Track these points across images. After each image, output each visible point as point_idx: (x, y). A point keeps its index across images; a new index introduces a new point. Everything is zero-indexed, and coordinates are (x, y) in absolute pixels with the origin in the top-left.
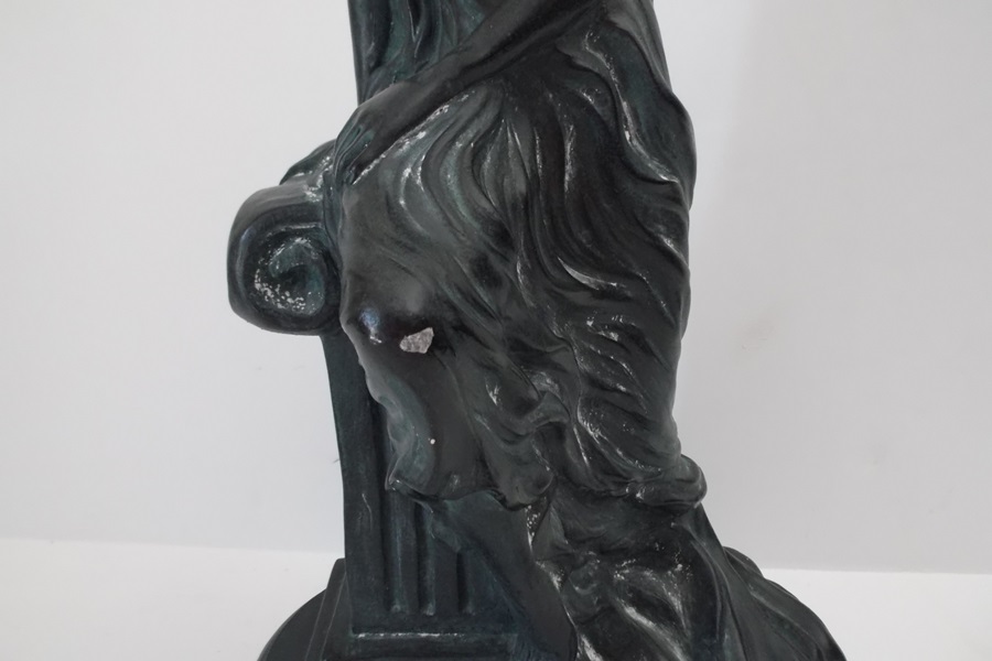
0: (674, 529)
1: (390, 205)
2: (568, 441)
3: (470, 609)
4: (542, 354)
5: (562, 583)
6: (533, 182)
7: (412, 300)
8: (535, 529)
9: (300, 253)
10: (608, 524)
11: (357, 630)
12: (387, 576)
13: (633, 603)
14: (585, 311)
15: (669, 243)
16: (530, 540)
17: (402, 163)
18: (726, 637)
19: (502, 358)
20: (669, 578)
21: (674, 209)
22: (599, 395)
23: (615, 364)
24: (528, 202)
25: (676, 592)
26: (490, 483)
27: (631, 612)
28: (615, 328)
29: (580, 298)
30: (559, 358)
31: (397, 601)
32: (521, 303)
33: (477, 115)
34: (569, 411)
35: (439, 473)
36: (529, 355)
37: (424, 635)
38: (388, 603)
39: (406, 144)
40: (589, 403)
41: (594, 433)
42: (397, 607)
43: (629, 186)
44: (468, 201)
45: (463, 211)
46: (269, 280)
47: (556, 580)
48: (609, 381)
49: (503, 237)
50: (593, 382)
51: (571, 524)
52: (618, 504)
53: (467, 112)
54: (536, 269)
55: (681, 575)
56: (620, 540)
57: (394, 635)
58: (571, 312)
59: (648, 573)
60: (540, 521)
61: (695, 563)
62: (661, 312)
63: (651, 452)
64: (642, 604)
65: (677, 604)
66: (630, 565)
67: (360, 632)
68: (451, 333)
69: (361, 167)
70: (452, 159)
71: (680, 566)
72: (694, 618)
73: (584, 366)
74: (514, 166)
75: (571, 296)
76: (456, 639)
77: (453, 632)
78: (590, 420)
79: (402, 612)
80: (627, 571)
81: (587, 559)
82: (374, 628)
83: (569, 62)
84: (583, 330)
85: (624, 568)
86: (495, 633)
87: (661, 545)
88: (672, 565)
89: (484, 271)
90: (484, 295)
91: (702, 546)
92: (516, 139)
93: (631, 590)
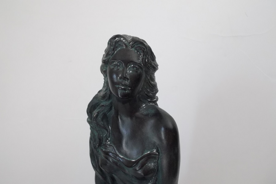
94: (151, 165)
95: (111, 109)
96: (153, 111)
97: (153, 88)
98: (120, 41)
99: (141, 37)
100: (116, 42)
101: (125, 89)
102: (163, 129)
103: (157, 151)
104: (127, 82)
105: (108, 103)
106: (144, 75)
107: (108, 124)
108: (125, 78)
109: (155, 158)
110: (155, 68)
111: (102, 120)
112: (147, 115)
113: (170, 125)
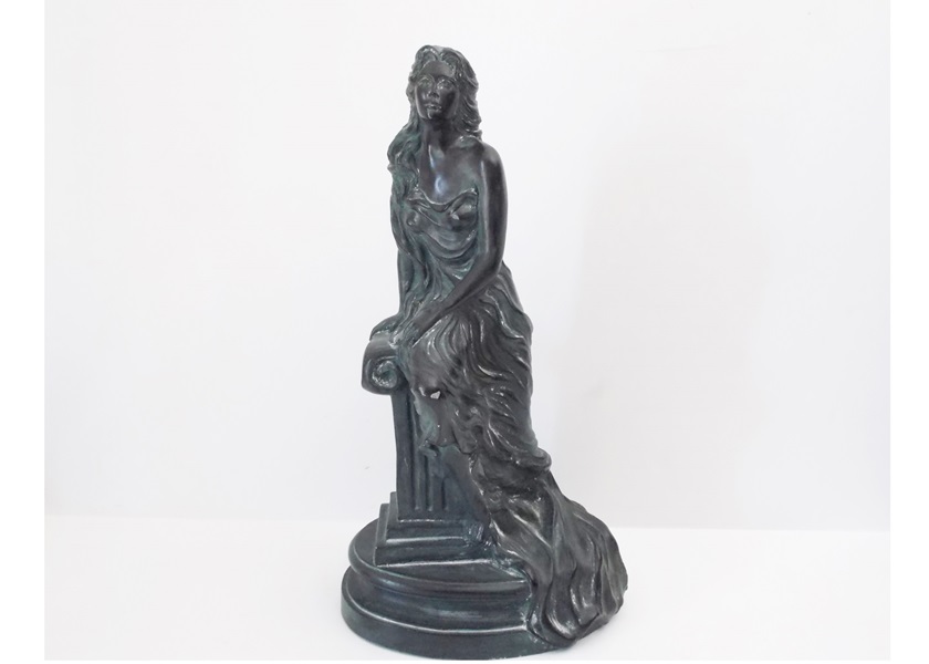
0: (537, 482)
1: (425, 353)
2: (484, 435)
3: (447, 508)
4: (473, 400)
5: (485, 493)
6: (469, 342)
7: (433, 383)
8: (472, 467)
9: (389, 366)
10: (504, 474)
11: (400, 519)
12: (413, 494)
13: (518, 513)
14: (489, 385)
15: (521, 359)
16: (470, 470)
17: (427, 341)
18: (557, 525)
19: (459, 401)
20: (535, 503)
21: (522, 347)
22: (497, 417)
23: (503, 405)
24: (467, 349)
25: (538, 509)
26: (456, 442)
27: (517, 517)
28: (502, 391)
29: (489, 380)
30: (480, 402)
31: (417, 505)
32: (466, 383)
33: (450, 323)
34: (485, 423)
35: (440, 437)
36: (469, 400)
37: (428, 520)
38: (413, 505)
39: (428, 333)
40: (493, 421)
41: (497, 434)
42: (417, 508)
43: (503, 339)
44: (449, 352)
45: (447, 356)
46: (377, 376)
47: (482, 492)
48: (501, 412)
49: (459, 363)
50: (495, 413)
51: (488, 471)
52: (509, 466)
53: (447, 322)
54: (471, 371)
55: (540, 503)
56: (510, 481)
57: (415, 520)
58: (485, 385)
59: (525, 502)
61: (546, 497)
62: (519, 384)
63: (521, 443)
64: (521, 513)
65: (538, 514)
66: (517, 498)
68: (445, 393)
69: (415, 341)
70: (443, 338)
71: (540, 498)
73: (490, 405)
74: (462, 337)
75: (484, 380)
76: (441, 522)
77: (440, 519)
78: (494, 427)
79: (419, 510)
80: (515, 500)
81: (496, 490)
82: (407, 517)
83: (481, 301)
84: (489, 392)
85: (514, 498)
86: (458, 519)
87: (531, 488)
88: (536, 498)
89: (453, 373)
90: (453, 381)
91: (552, 492)
92: (463, 326)
93: (517, 507)
94: (468, 208)
95: (419, 145)
96: (471, 144)
97: (473, 115)
98: (430, 52)
99: (455, 48)
100: (425, 54)
101: (434, 108)
102: (482, 164)
103: (476, 190)
104: (438, 100)
105: (416, 137)
106: (458, 95)
107: (416, 166)
108: (435, 95)
109: (473, 199)
110: (473, 87)
111: (409, 160)
112: (463, 149)
113: (493, 159)
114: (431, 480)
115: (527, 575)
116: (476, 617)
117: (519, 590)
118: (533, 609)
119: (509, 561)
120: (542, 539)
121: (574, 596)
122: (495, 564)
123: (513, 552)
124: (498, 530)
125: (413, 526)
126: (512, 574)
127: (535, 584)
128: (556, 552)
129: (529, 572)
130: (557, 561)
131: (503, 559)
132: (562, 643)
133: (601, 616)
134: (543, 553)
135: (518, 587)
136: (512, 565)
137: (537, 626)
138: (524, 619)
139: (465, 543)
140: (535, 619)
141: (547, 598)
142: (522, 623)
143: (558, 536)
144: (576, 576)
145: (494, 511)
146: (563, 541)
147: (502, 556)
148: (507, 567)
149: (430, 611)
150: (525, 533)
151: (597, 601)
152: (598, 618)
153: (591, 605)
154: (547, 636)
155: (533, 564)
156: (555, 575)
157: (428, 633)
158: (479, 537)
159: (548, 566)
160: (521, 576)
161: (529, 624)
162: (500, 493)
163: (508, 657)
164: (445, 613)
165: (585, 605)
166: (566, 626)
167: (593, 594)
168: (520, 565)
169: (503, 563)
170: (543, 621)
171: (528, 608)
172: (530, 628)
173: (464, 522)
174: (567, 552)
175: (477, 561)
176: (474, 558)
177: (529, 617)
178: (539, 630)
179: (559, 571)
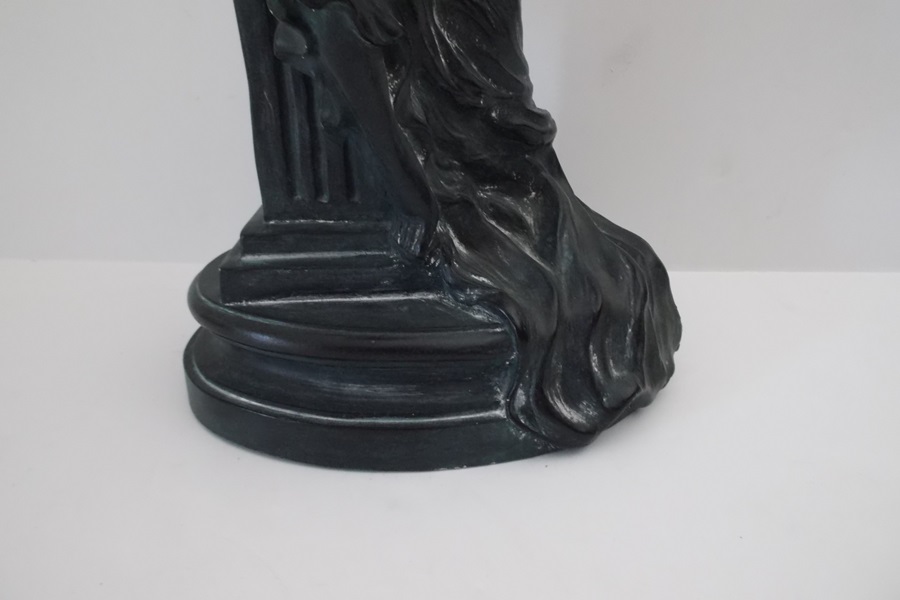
3: (356, 198)
5: (427, 163)
8: (396, 92)
10: (467, 135)
11: (268, 218)
13: (494, 217)
16: (392, 101)
18: (565, 236)
20: (526, 203)
25: (529, 212)
27: (491, 222)
31: (298, 192)
37: (322, 221)
38: (291, 192)
40: (444, 9)
41: (453, 44)
42: (299, 197)
47: (420, 159)
51: (432, 117)
55: (534, 201)
56: (480, 154)
57: (297, 221)
59: (507, 199)
60: (400, 86)
61: (545, 190)
64: (500, 218)
65: (530, 220)
66: (492, 190)
67: (271, 219)
71: (534, 193)
72: (541, 226)
76: (346, 225)
77: (343, 219)
78: (448, 29)
79: (303, 200)
80: (489, 194)
82: (278, 216)
85: (487, 191)
86: (378, 220)
87: (518, 174)
88: (526, 193)
93: (492, 205)
114: (322, 137)
115: (508, 319)
116: (412, 394)
117: (492, 346)
118: (518, 379)
119: (474, 294)
120: (536, 259)
121: (595, 358)
122: (449, 301)
123: (482, 279)
124: (456, 242)
125: (291, 230)
126: (479, 317)
127: (523, 334)
128: (563, 279)
129: (513, 312)
130: (565, 295)
131: (463, 290)
132: (570, 440)
133: (643, 391)
134: (538, 280)
135: (489, 340)
136: (479, 302)
137: (524, 410)
138: (501, 398)
139: (391, 263)
140: (521, 398)
141: (546, 362)
142: (496, 405)
143: (566, 254)
144: (600, 322)
145: (447, 202)
146: (575, 261)
147: (461, 285)
148: (469, 304)
149: (326, 384)
150: (504, 247)
151: (635, 366)
152: (638, 395)
153: (625, 372)
154: (545, 427)
155: (520, 301)
156: (561, 319)
157: (319, 424)
158: (416, 248)
159: (548, 303)
160: (497, 320)
161: (509, 407)
162: (459, 176)
163: (471, 464)
164: (353, 388)
165: (615, 373)
166: (578, 410)
167: (629, 354)
168: (495, 301)
169: (462, 297)
170: (537, 402)
171: (508, 380)
172: (511, 414)
173: (388, 225)
174: (581, 278)
175: (415, 296)
176: (409, 290)
177: (511, 395)
178: (530, 417)
179: (568, 313)
